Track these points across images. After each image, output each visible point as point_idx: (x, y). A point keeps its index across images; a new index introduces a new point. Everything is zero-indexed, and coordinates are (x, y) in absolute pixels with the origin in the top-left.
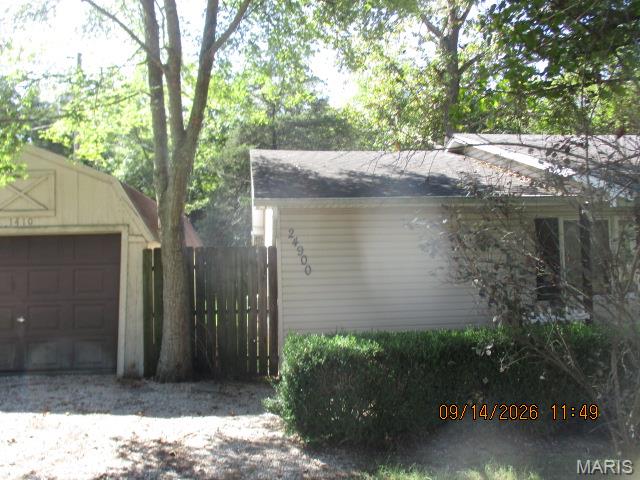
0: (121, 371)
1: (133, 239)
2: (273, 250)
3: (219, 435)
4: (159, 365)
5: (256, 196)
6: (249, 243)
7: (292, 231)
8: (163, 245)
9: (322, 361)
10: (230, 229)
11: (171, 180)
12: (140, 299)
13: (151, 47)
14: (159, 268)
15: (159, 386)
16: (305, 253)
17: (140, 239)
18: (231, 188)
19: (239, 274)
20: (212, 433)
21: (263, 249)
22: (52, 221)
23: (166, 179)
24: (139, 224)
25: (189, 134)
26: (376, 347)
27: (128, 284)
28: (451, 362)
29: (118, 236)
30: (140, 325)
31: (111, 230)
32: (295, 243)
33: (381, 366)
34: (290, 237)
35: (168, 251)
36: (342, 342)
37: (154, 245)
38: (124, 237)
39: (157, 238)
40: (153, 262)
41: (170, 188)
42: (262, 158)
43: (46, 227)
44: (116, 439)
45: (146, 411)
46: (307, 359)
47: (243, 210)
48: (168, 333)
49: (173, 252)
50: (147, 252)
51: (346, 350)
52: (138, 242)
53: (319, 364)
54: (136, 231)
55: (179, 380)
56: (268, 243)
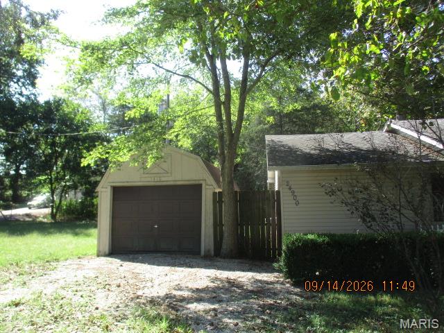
0: (203, 253)
1: (207, 187)
2: (278, 192)
3: (253, 278)
4: (222, 250)
5: (269, 165)
6: (266, 187)
7: (288, 182)
8: (223, 190)
9: (300, 244)
10: (254, 178)
11: (227, 158)
12: (212, 217)
13: (216, 93)
14: (221, 202)
15: (222, 260)
16: (295, 194)
17: (211, 187)
18: (254, 152)
19: (261, 205)
20: (250, 277)
21: (273, 192)
22: (170, 179)
23: (224, 157)
24: (211, 180)
25: (235, 135)
26: (327, 239)
27: (206, 210)
28: (364, 247)
29: (201, 185)
30: (211, 230)
31: (197, 182)
32: (290, 189)
33: (329, 248)
34: (287, 185)
35: (226, 193)
36: (310, 237)
37: (218, 190)
38: (203, 186)
39: (219, 187)
40: (218, 198)
41: (226, 162)
42: (272, 141)
43: (167, 181)
44: (209, 277)
45: (219, 268)
46: (293, 243)
47: (261, 166)
48: (226, 235)
49: (228, 194)
50: (215, 194)
51: (312, 240)
52: (210, 189)
53: (299, 246)
54: (209, 183)
55: (232, 258)
56: (276, 189)
